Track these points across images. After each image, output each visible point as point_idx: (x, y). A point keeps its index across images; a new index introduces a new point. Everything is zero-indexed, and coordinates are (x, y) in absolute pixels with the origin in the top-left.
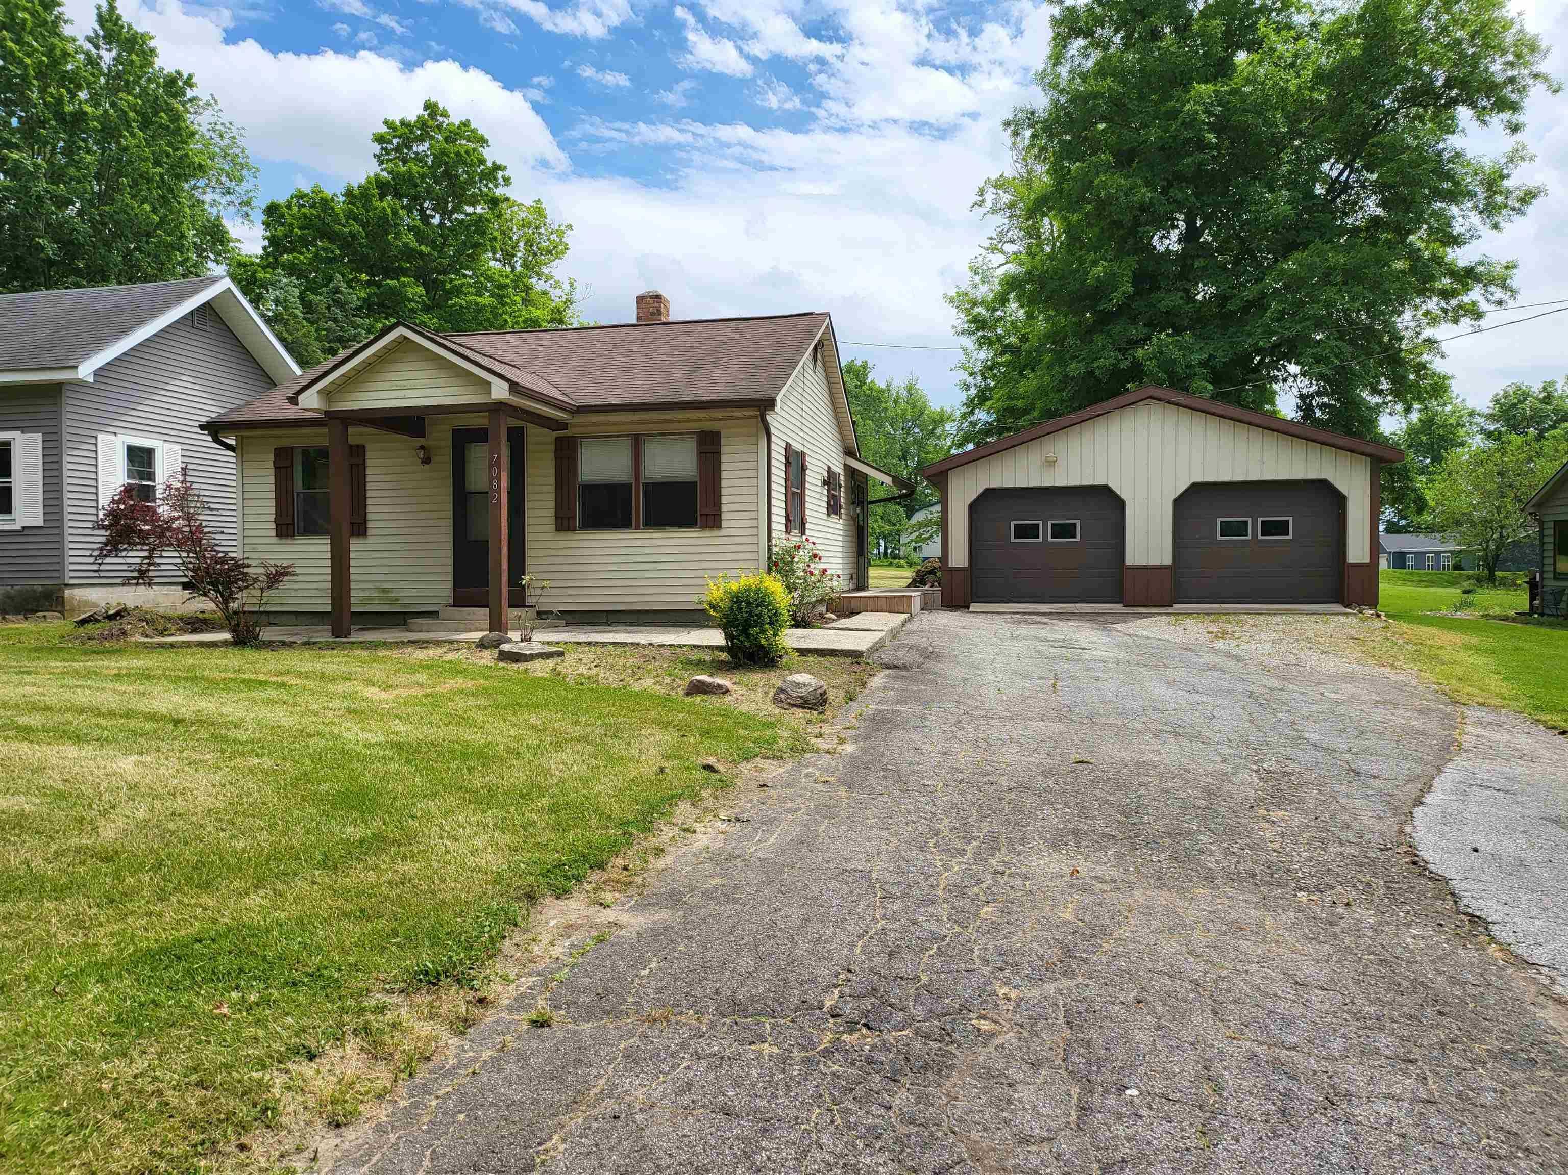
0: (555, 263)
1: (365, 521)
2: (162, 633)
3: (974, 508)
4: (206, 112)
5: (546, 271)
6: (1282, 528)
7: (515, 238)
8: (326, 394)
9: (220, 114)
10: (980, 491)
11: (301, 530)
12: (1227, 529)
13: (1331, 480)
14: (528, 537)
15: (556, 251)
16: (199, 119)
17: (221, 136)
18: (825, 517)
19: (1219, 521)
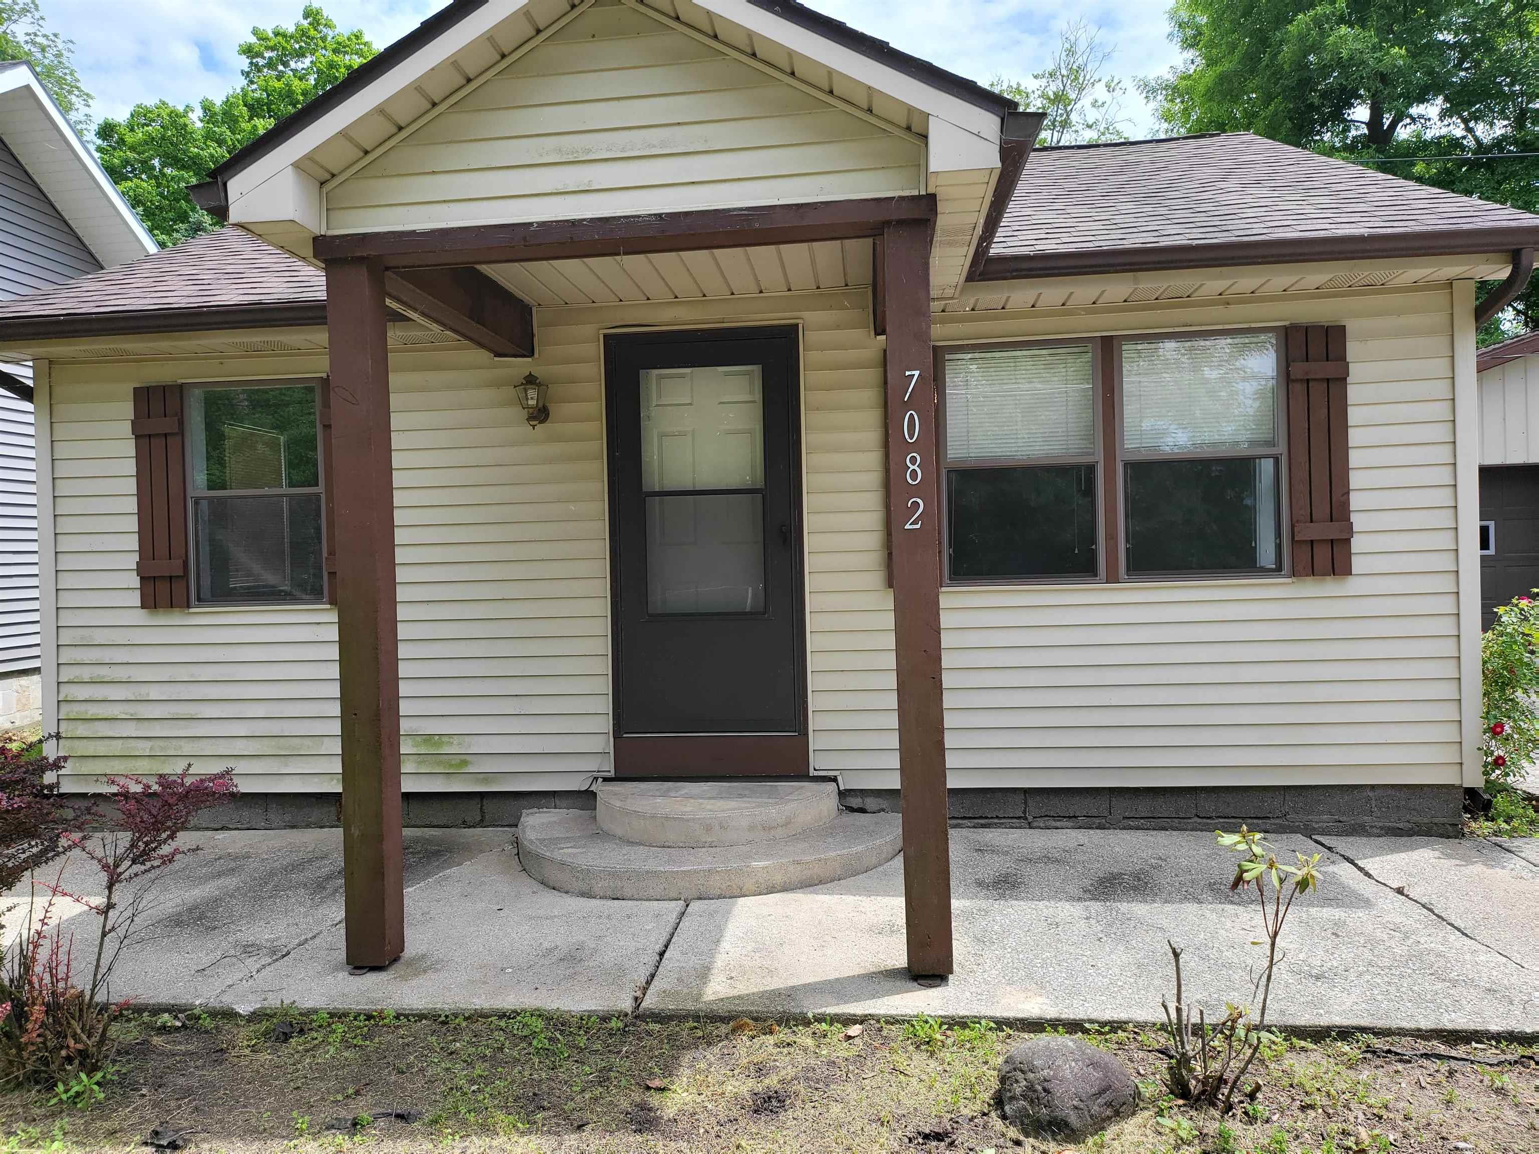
4: (24, 19)
8: (320, 179)
9: (41, 22)
11: (206, 592)
16: (14, 28)
17: (43, 50)
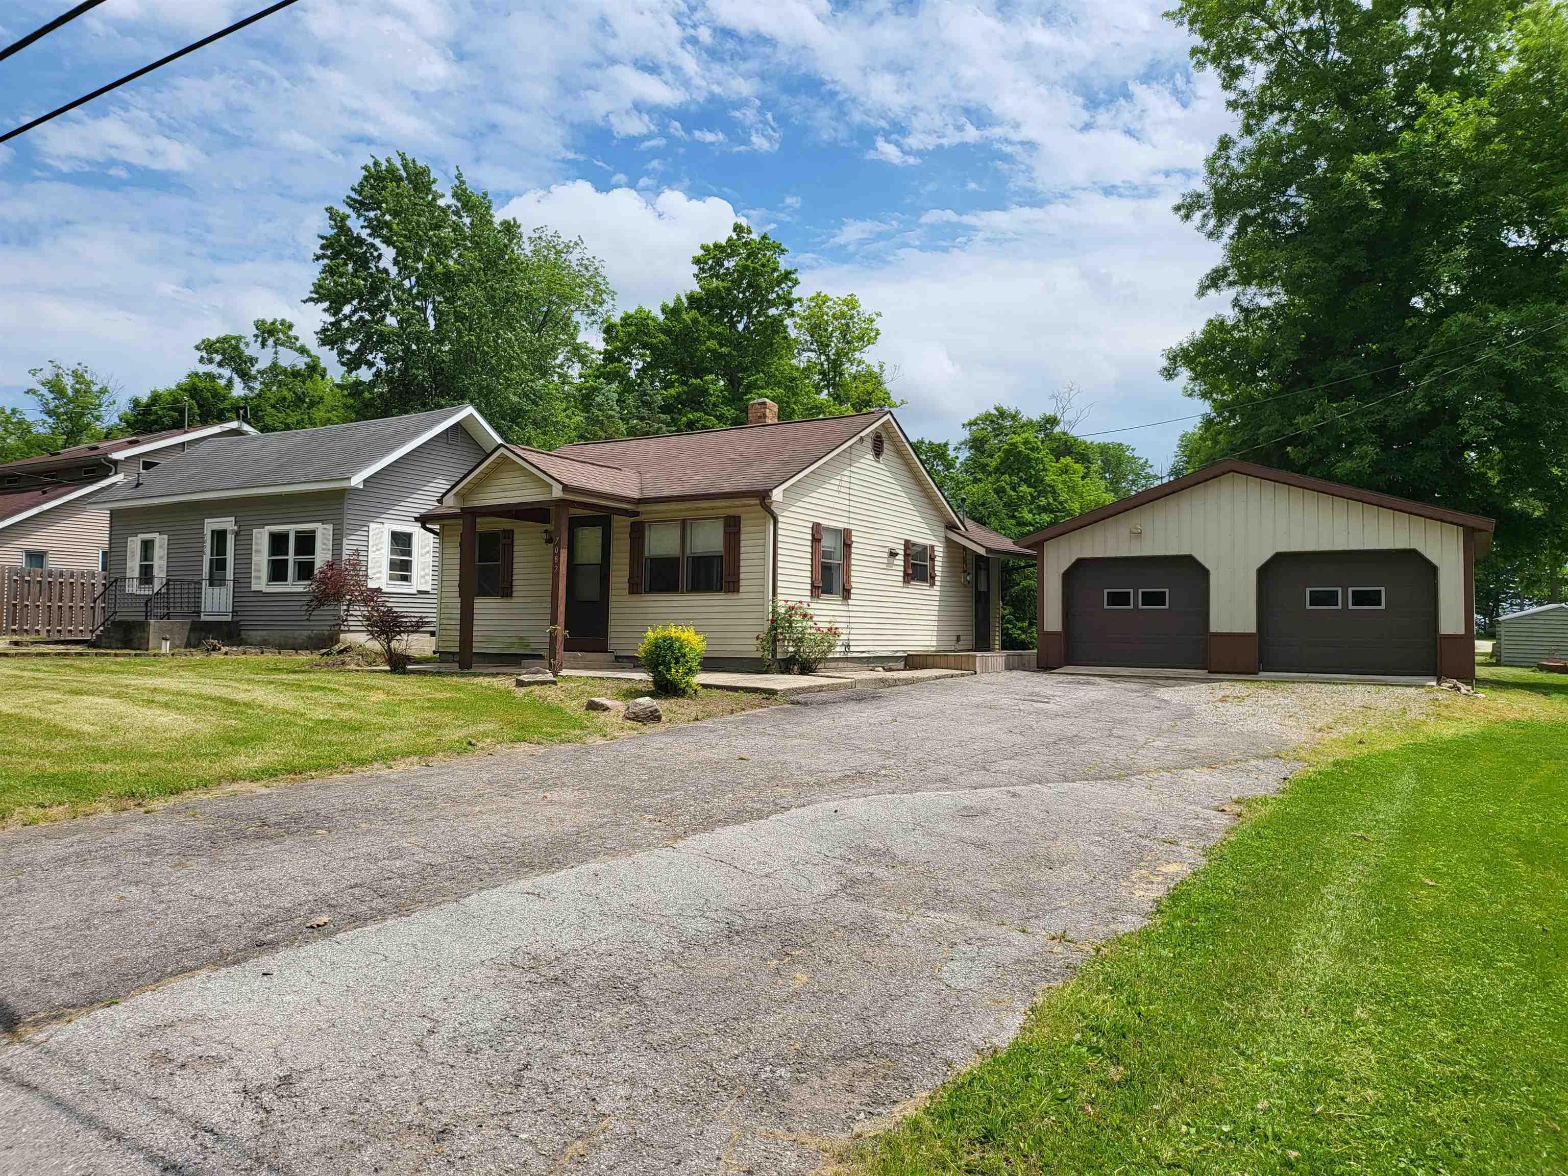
0: (866, 349)
1: (512, 586)
2: (370, 664)
3: (1068, 576)
5: (857, 355)
6: (1374, 598)
7: (830, 329)
8: (461, 496)
10: (1073, 560)
12: (1316, 599)
13: (1421, 549)
14: (612, 598)
15: (868, 337)
16: (570, 257)
17: (586, 268)
18: (901, 584)
19: (1308, 590)
